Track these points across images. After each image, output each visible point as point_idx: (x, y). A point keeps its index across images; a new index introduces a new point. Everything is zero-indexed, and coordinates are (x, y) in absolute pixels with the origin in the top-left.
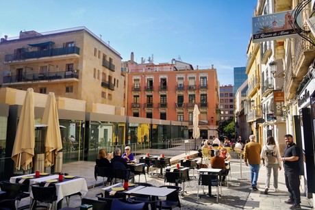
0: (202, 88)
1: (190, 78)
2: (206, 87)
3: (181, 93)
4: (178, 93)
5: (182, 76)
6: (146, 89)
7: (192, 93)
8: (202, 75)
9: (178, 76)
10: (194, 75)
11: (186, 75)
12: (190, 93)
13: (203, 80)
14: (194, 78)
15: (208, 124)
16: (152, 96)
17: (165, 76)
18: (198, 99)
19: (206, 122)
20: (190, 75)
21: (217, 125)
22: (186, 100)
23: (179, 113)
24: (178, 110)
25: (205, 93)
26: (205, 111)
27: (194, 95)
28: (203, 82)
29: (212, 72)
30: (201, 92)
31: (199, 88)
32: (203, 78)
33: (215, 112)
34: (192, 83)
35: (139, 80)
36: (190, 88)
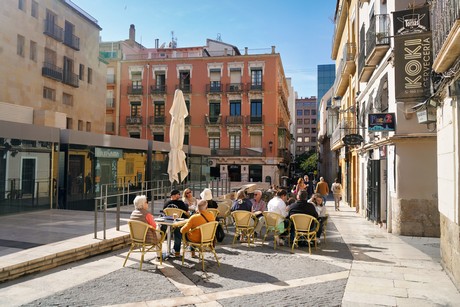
0: (253, 88)
1: (233, 71)
2: (260, 88)
3: (216, 98)
4: (210, 97)
5: (219, 66)
6: (154, 91)
7: (236, 98)
8: (253, 65)
9: (211, 66)
10: (240, 65)
11: (226, 65)
12: (231, 98)
13: (256, 75)
14: (239, 70)
15: (264, 154)
16: (163, 103)
17: (188, 67)
18: (246, 110)
19: (259, 150)
20: (232, 66)
21: (280, 156)
22: (225, 110)
23: (211, 134)
24: (210, 130)
25: (258, 97)
26: (258, 130)
27: (239, 102)
28: (256, 78)
29: (273, 59)
30: (252, 97)
31: (247, 88)
32: (257, 70)
33: (276, 132)
34: (235, 79)
35: (140, 74)
36: (232, 89)
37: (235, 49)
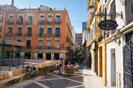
0: (57, 23)
1: (49, 16)
2: (59, 23)
3: (42, 27)
4: (40, 26)
5: (44, 15)
6: (18, 23)
7: (50, 27)
8: (57, 14)
9: (41, 15)
10: (52, 14)
11: (46, 14)
12: (48, 27)
13: (58, 18)
14: (52, 16)
15: (60, 49)
16: (21, 28)
17: (32, 15)
18: (54, 31)
19: (58, 47)
20: (49, 14)
21: (67, 50)
22: (45, 31)
23: (40, 41)
24: (39, 39)
25: (59, 27)
26: (58, 39)
27: (51, 29)
28: (58, 20)
30: (56, 26)
31: (54, 23)
32: (58, 17)
33: (65, 40)
34: (50, 20)
35: (13, 17)
36: (49, 23)
37: (51, 9)
